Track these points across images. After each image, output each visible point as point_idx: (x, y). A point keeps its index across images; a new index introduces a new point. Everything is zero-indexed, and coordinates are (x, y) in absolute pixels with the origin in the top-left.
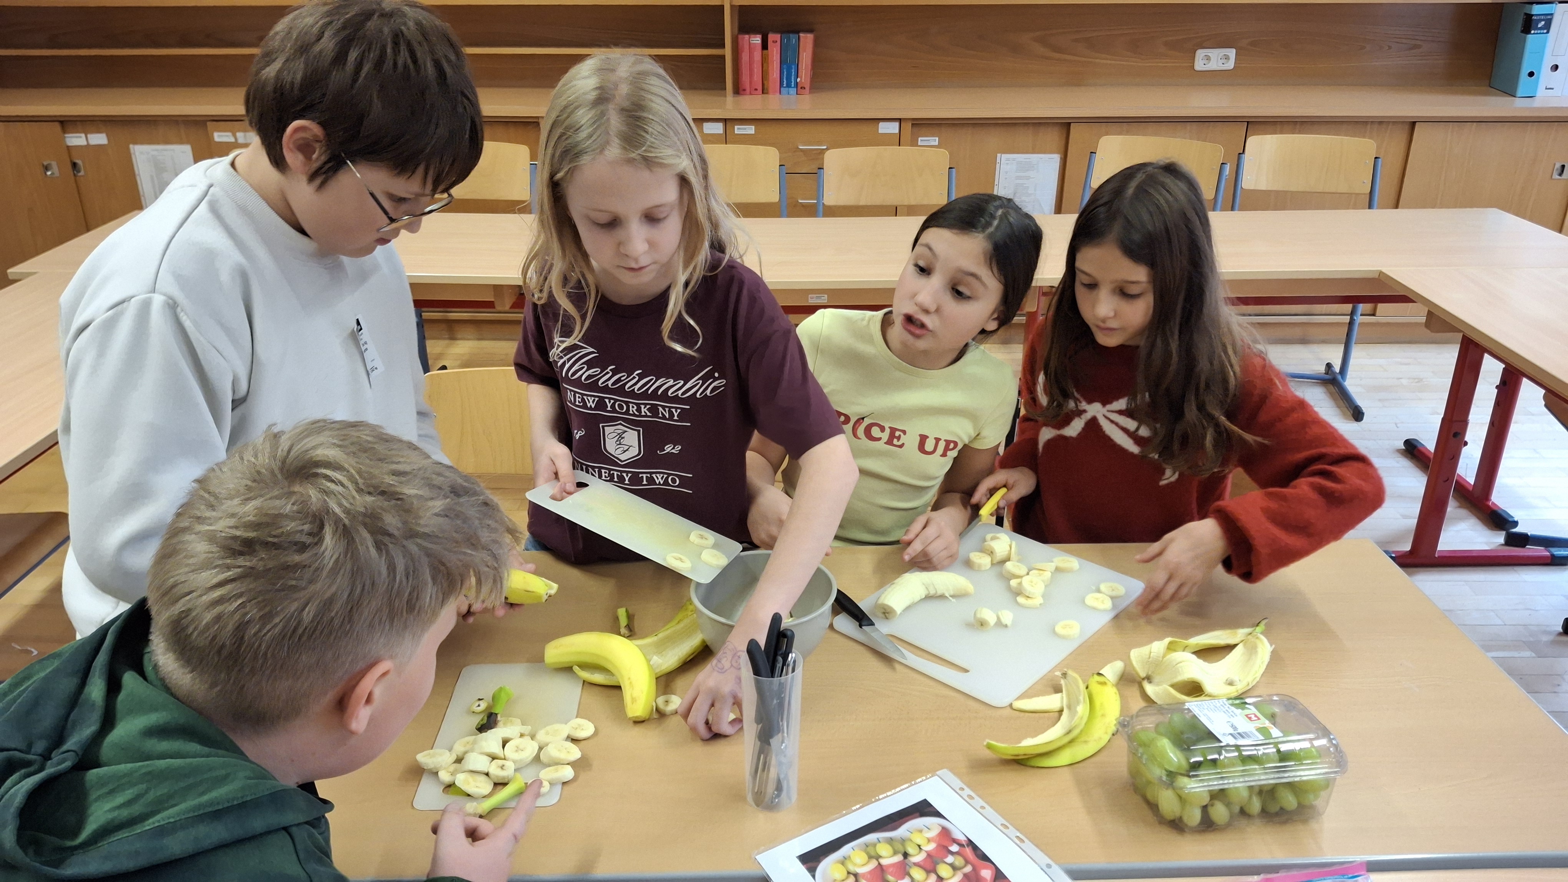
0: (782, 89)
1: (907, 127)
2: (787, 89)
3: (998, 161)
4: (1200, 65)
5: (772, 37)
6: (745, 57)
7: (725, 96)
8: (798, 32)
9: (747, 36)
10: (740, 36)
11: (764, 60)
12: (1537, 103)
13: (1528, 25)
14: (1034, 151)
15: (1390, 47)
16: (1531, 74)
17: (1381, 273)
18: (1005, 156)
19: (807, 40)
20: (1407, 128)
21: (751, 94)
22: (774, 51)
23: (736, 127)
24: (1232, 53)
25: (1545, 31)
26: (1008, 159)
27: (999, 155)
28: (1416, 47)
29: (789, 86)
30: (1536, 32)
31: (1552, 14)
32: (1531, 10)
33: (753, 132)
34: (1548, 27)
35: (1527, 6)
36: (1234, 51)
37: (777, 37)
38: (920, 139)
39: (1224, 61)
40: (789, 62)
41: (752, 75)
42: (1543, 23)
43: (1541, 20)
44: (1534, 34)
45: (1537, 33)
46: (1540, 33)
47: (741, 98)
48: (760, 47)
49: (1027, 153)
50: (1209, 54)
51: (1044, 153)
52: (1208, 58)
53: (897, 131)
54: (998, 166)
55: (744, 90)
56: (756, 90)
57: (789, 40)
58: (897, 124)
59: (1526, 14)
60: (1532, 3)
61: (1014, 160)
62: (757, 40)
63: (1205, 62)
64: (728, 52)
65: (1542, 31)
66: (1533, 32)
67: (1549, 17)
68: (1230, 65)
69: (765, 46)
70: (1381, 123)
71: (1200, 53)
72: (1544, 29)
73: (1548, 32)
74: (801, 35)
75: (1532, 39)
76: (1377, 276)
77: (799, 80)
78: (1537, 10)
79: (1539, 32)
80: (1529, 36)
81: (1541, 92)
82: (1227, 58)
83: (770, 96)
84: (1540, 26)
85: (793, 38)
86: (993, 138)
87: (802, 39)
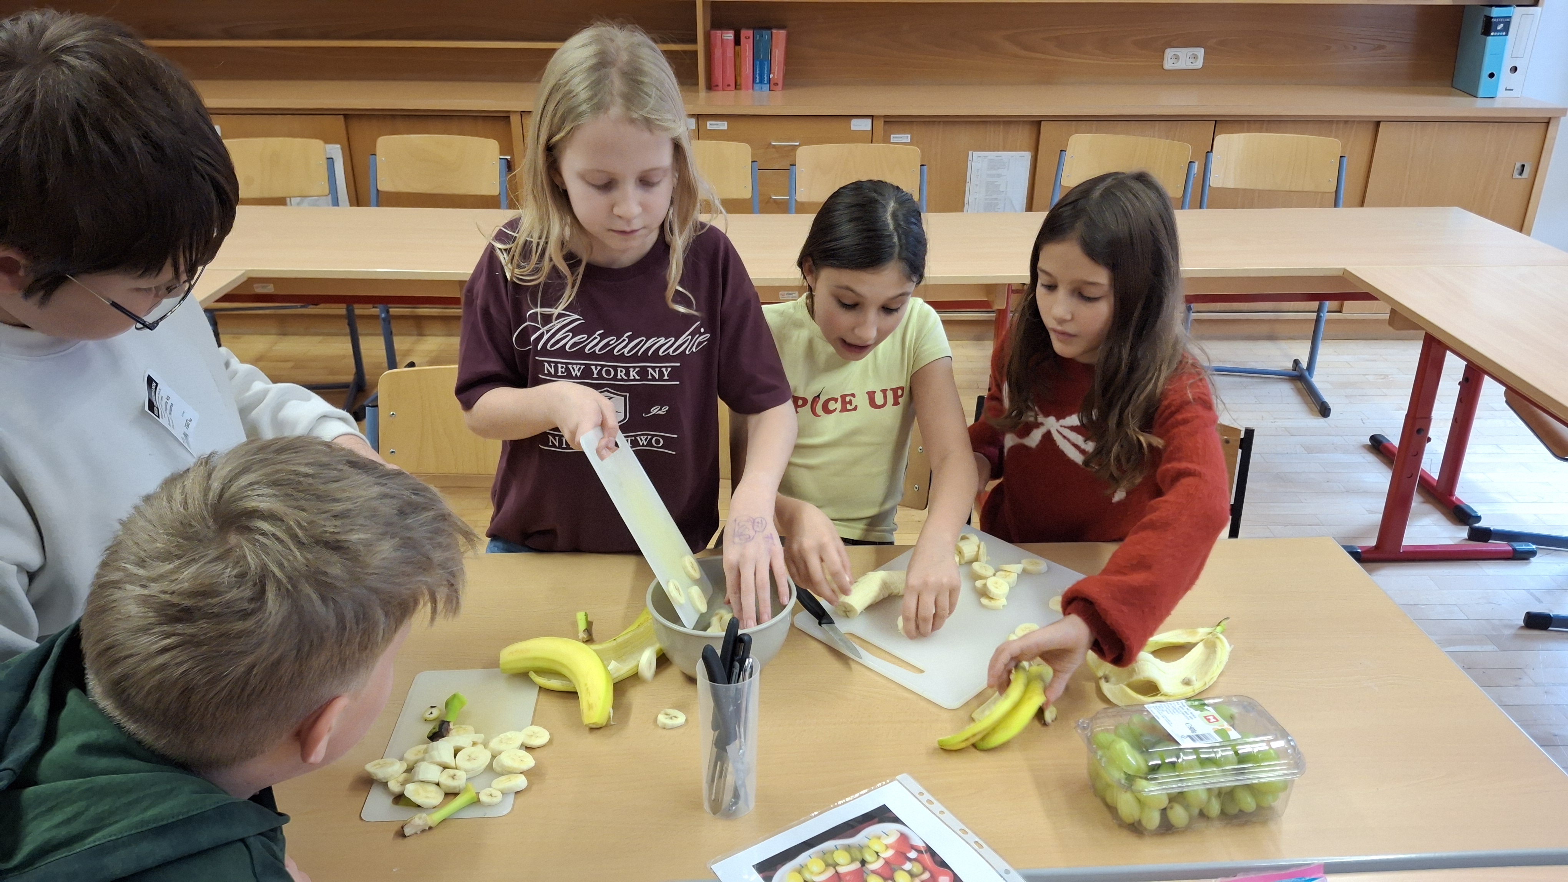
0: (755, 85)
1: (880, 124)
2: (759, 85)
3: (970, 158)
4: (1168, 64)
5: (744, 33)
6: (718, 53)
7: (697, 91)
8: (769, 28)
9: (719, 32)
10: (713, 32)
11: (736, 55)
12: (1498, 104)
13: (1488, 27)
14: (1005, 149)
15: (1355, 48)
16: (1492, 75)
17: (1345, 271)
18: (976, 154)
19: (780, 36)
20: (1371, 127)
21: (723, 90)
22: (747, 47)
23: (708, 123)
24: (1200, 52)
26: (979, 157)
27: (970, 153)
28: (1381, 47)
29: (761, 81)
30: (1496, 34)
31: (1510, 17)
32: (1490, 12)
33: (725, 128)
34: (1506, 29)
35: (1488, 8)
36: (1202, 50)
37: (750, 33)
38: (892, 136)
39: (1192, 60)
40: (762, 59)
41: (724, 71)
42: (1502, 25)
43: (1500, 23)
44: (1494, 36)
45: (1497, 36)
46: (1500, 35)
47: (713, 94)
48: (733, 43)
49: (998, 150)
50: (1178, 54)
51: (1016, 150)
52: (1177, 58)
53: (869, 128)
54: (969, 163)
55: (717, 86)
56: (729, 85)
57: (761, 36)
58: (869, 121)
59: (1486, 16)
60: (1491, 6)
61: (985, 157)
62: (729, 36)
63: (1174, 60)
64: (700, 47)
66: (1492, 34)
67: (1508, 20)
68: (1199, 64)
69: (737, 42)
70: (1346, 122)
71: (1169, 52)
72: (1503, 32)
73: (1507, 35)
74: (774, 31)
75: (1492, 41)
76: (1341, 274)
77: (771, 76)
78: (1496, 12)
79: (1498, 34)
80: (1489, 38)
81: (1501, 93)
82: (1195, 57)
83: (742, 93)
84: (1499, 28)
85: (766, 35)
86: (963, 136)
87: (774, 36)
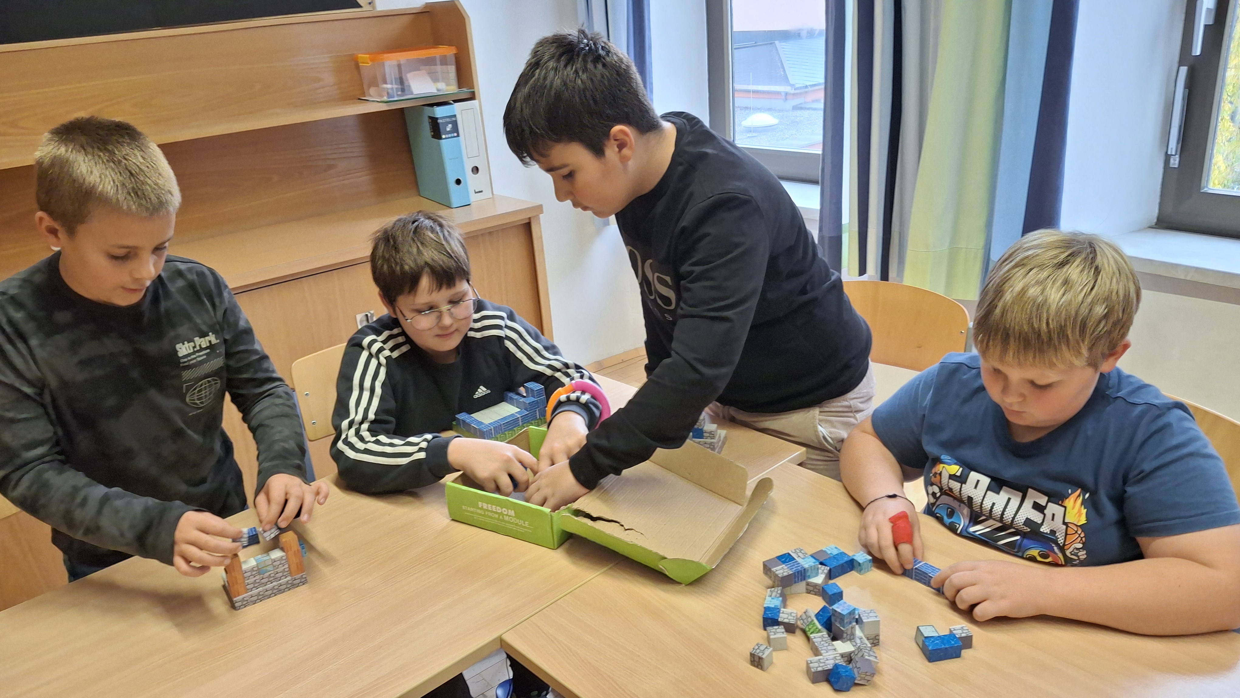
12: (476, 212)
13: (437, 129)
16: (458, 182)
25: (455, 134)
30: (447, 136)
31: (455, 116)
32: (434, 113)
34: (455, 129)
35: (429, 109)
42: (450, 126)
43: (447, 123)
44: (446, 138)
45: (449, 138)
46: (451, 137)
59: (430, 118)
65: (452, 135)
66: (444, 136)
67: (454, 119)
72: (453, 133)
73: (458, 136)
75: (446, 144)
78: (440, 112)
79: (450, 135)
80: (442, 141)
81: (474, 198)
84: (448, 129)
